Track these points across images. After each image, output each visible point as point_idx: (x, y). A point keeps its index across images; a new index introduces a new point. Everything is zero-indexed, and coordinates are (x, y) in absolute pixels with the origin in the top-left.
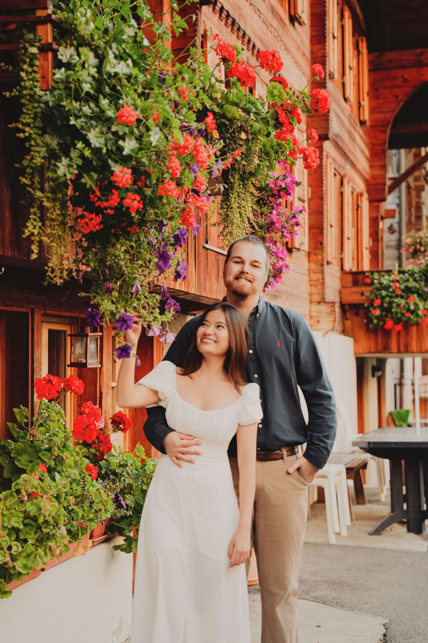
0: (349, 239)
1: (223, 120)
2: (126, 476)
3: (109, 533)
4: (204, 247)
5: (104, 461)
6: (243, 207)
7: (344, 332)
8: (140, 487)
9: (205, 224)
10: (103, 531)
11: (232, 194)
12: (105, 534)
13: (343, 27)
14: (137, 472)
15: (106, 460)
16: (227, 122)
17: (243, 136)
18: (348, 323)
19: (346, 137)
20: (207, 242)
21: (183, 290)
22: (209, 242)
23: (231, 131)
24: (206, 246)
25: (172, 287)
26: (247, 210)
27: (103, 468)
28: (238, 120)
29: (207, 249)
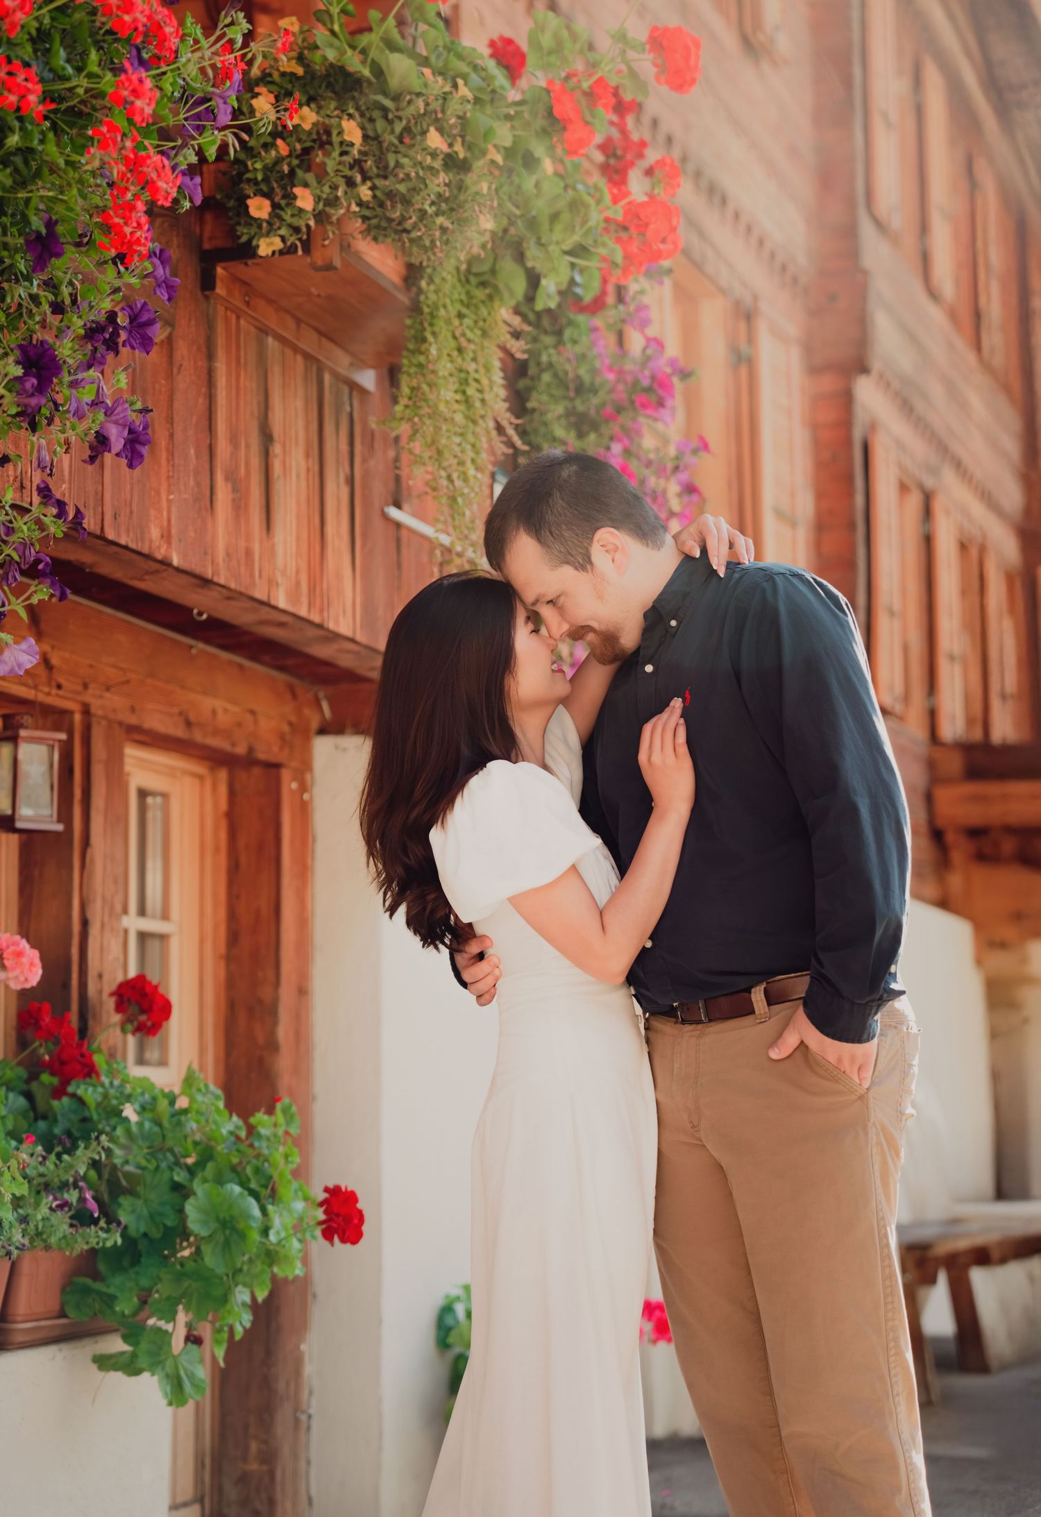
0: (952, 658)
1: (380, 98)
2: (123, 1140)
3: (72, 1313)
4: (385, 517)
5: (65, 1100)
6: (477, 381)
7: (943, 903)
8: (167, 1175)
9: (391, 454)
10: (54, 1306)
11: (434, 334)
12: (62, 1314)
13: (919, 112)
14: (156, 1129)
15: (74, 1096)
16: (388, 103)
17: (434, 140)
18: (955, 881)
19: (937, 391)
20: (398, 505)
21: (303, 612)
22: (406, 506)
23: (399, 127)
24: (393, 512)
25: (260, 594)
26: (487, 389)
27: (59, 1118)
28: (419, 94)
29: (398, 525)
